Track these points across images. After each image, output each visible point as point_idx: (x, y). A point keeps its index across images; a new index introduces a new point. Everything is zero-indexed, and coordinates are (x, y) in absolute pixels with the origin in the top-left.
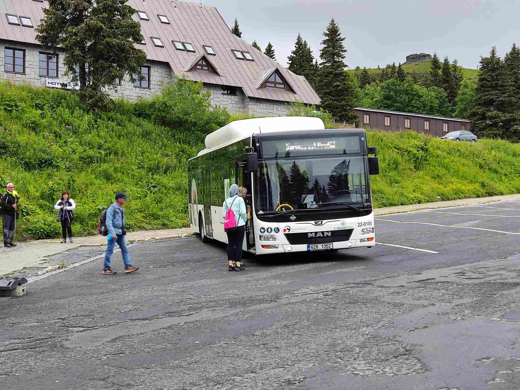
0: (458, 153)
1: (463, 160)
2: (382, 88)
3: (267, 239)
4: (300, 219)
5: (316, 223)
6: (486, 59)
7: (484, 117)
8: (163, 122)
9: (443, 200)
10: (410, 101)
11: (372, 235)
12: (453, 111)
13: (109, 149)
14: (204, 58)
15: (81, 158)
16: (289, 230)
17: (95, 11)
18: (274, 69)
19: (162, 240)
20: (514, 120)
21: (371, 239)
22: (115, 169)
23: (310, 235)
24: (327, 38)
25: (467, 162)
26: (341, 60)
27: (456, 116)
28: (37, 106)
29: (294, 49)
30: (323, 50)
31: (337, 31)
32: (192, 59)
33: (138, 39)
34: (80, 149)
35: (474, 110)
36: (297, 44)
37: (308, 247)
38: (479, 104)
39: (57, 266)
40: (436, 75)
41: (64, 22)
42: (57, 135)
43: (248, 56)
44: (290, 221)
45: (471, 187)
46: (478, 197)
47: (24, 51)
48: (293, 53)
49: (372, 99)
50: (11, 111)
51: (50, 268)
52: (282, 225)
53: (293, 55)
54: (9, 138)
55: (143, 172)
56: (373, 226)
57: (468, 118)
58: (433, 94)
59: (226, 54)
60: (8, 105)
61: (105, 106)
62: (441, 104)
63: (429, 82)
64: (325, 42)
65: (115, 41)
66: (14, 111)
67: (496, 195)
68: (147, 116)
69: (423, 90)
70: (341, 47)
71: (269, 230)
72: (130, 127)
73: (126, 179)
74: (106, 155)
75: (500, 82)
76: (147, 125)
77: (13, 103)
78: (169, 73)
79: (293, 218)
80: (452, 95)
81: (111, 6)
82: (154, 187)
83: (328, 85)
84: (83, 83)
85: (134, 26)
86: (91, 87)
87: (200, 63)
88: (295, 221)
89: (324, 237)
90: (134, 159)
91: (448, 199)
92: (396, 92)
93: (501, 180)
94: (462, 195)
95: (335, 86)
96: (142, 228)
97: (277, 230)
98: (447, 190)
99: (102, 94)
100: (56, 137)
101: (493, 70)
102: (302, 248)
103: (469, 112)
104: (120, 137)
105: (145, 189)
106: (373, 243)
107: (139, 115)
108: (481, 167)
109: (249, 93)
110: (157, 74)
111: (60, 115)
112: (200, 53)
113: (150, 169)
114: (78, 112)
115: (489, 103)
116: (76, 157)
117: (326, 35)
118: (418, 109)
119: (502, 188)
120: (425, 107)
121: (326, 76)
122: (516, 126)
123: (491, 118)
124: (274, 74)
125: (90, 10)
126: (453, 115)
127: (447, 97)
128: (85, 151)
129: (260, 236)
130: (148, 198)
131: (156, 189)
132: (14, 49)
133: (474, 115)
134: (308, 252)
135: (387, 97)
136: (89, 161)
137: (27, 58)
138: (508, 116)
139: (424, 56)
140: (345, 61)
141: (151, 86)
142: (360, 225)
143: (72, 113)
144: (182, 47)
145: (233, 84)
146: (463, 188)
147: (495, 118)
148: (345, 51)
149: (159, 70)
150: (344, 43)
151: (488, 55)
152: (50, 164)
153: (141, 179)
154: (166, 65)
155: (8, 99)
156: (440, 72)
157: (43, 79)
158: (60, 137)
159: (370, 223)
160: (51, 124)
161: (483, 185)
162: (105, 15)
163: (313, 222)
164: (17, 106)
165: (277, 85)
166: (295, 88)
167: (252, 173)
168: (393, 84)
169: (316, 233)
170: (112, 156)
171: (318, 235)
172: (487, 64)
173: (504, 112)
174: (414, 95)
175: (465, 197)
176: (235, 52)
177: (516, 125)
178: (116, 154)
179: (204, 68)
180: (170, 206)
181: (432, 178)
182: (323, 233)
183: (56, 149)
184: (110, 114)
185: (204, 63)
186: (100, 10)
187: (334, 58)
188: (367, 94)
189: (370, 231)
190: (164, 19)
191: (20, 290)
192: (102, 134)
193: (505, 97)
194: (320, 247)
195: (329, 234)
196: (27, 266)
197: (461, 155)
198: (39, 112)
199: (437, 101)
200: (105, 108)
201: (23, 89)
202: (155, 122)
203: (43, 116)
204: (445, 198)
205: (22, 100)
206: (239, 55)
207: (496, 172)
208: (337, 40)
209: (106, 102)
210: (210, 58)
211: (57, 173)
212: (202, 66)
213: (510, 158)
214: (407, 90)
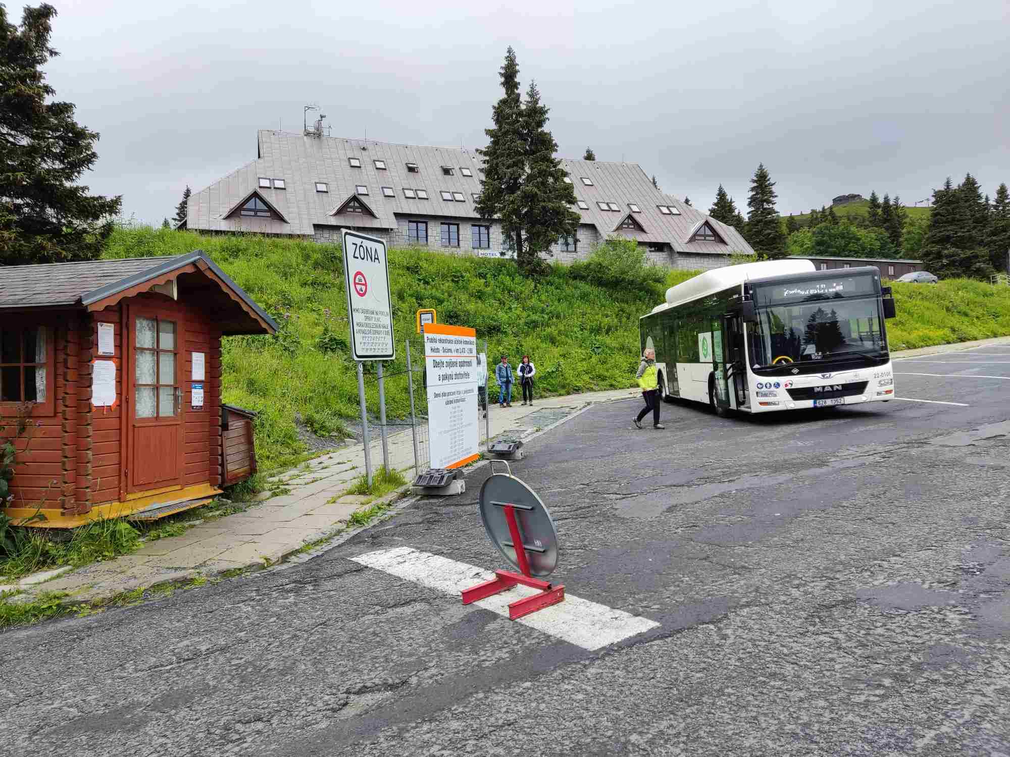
0: (920, 297)
1: (926, 304)
2: (814, 233)
3: (765, 395)
4: (802, 372)
5: (823, 376)
6: (940, 191)
7: (939, 256)
8: (600, 282)
9: (909, 348)
10: (846, 245)
11: (891, 387)
12: (897, 252)
13: (551, 312)
14: (630, 217)
15: (526, 323)
16: (791, 384)
17: (530, 178)
18: (703, 221)
19: (617, 401)
20: (976, 257)
21: (890, 392)
22: (560, 333)
23: (816, 390)
24: (755, 184)
25: (931, 305)
26: (771, 206)
27: (901, 258)
28: (482, 276)
29: (716, 201)
30: (751, 198)
31: (766, 177)
32: (617, 219)
33: (572, 201)
34: (525, 314)
35: (929, 248)
36: (719, 195)
37: (815, 403)
38: (933, 242)
39: (535, 429)
40: (875, 215)
41: (501, 191)
42: (502, 303)
43: (674, 211)
44: (793, 374)
45: (940, 333)
46: (949, 343)
47: (458, 225)
48: (715, 204)
49: (802, 246)
50: (457, 282)
51: (529, 431)
52: (783, 380)
53: (714, 207)
54: (460, 307)
55: (586, 333)
56: (892, 377)
57: (920, 258)
58: (873, 235)
59: (651, 210)
60: (455, 276)
61: (543, 271)
62: (882, 247)
63: (867, 223)
64: (753, 189)
65: (550, 205)
66: (461, 282)
67: (969, 340)
68: (583, 278)
69: (861, 233)
70: (771, 192)
71: (768, 386)
72: (568, 290)
73: (569, 341)
74: (549, 319)
75: (958, 216)
76: (585, 287)
77: (459, 274)
78: (594, 235)
79: (795, 371)
80: (895, 236)
81: (545, 171)
82: (597, 348)
83: (759, 233)
84: (520, 250)
85: (568, 189)
86: (528, 253)
87: (626, 221)
88: (798, 374)
89: (833, 391)
90: (576, 321)
91: (915, 347)
92: (830, 236)
93: (973, 324)
94: (931, 342)
95: (765, 235)
96: (591, 390)
97: (777, 385)
98: (914, 337)
99: (540, 259)
100: (500, 304)
101: (949, 203)
102: (808, 404)
103: (922, 251)
104: (559, 300)
105: (589, 351)
106: (891, 396)
107: (575, 278)
108: (948, 309)
109: (677, 248)
110: (583, 237)
111: (502, 283)
112: (625, 212)
113: (592, 331)
114: (518, 278)
115: (945, 240)
116: (522, 321)
117: (754, 181)
118: (856, 252)
119: (974, 332)
120: (864, 250)
121: (756, 225)
122: (978, 264)
123: (947, 257)
124: (703, 228)
125: (523, 177)
126: (898, 256)
127: (889, 237)
128: (529, 316)
129: (757, 393)
130: (593, 360)
131: (600, 350)
132: (449, 224)
133: (927, 254)
134: (815, 408)
135: (819, 243)
136: (533, 325)
137: (461, 232)
138: (969, 253)
139: (853, 197)
140: (776, 207)
141: (578, 249)
142: (876, 376)
143: (513, 279)
144: (606, 208)
145: (660, 240)
146: (931, 334)
147: (953, 256)
148: (776, 196)
149: (585, 233)
150: (774, 188)
151: (941, 187)
152: (499, 330)
153: (584, 341)
154: (592, 227)
155: (454, 270)
156: (880, 211)
157: (476, 251)
158: (504, 304)
159: (889, 374)
160: (494, 292)
161: (953, 330)
162: (539, 180)
163: (820, 375)
164: (462, 277)
165: (707, 238)
166: (726, 239)
167: (745, 324)
168: (826, 228)
169: (824, 387)
170: (555, 320)
171: (826, 389)
172: (941, 197)
173: (963, 248)
174: (851, 239)
175: (934, 344)
176: (661, 208)
177: (979, 262)
178: (558, 317)
179: (630, 226)
180: (616, 366)
181: (894, 324)
182: (832, 386)
183: (502, 316)
184: (548, 278)
185: (630, 222)
186: (535, 175)
187: (763, 205)
188: (795, 242)
189: (888, 383)
190: (587, 182)
191: (519, 454)
192: (543, 298)
193: (963, 232)
194: (829, 402)
195: (840, 388)
196: (507, 429)
197: (925, 298)
198: (483, 281)
199: (878, 243)
200: (542, 273)
201: (466, 260)
202: (592, 284)
203: (487, 285)
204: (911, 346)
205: (467, 270)
206: (665, 210)
207: (966, 315)
208: (766, 186)
209: (543, 266)
210: (635, 216)
211: (505, 339)
212: (628, 224)
213: (980, 299)
214: (844, 234)
